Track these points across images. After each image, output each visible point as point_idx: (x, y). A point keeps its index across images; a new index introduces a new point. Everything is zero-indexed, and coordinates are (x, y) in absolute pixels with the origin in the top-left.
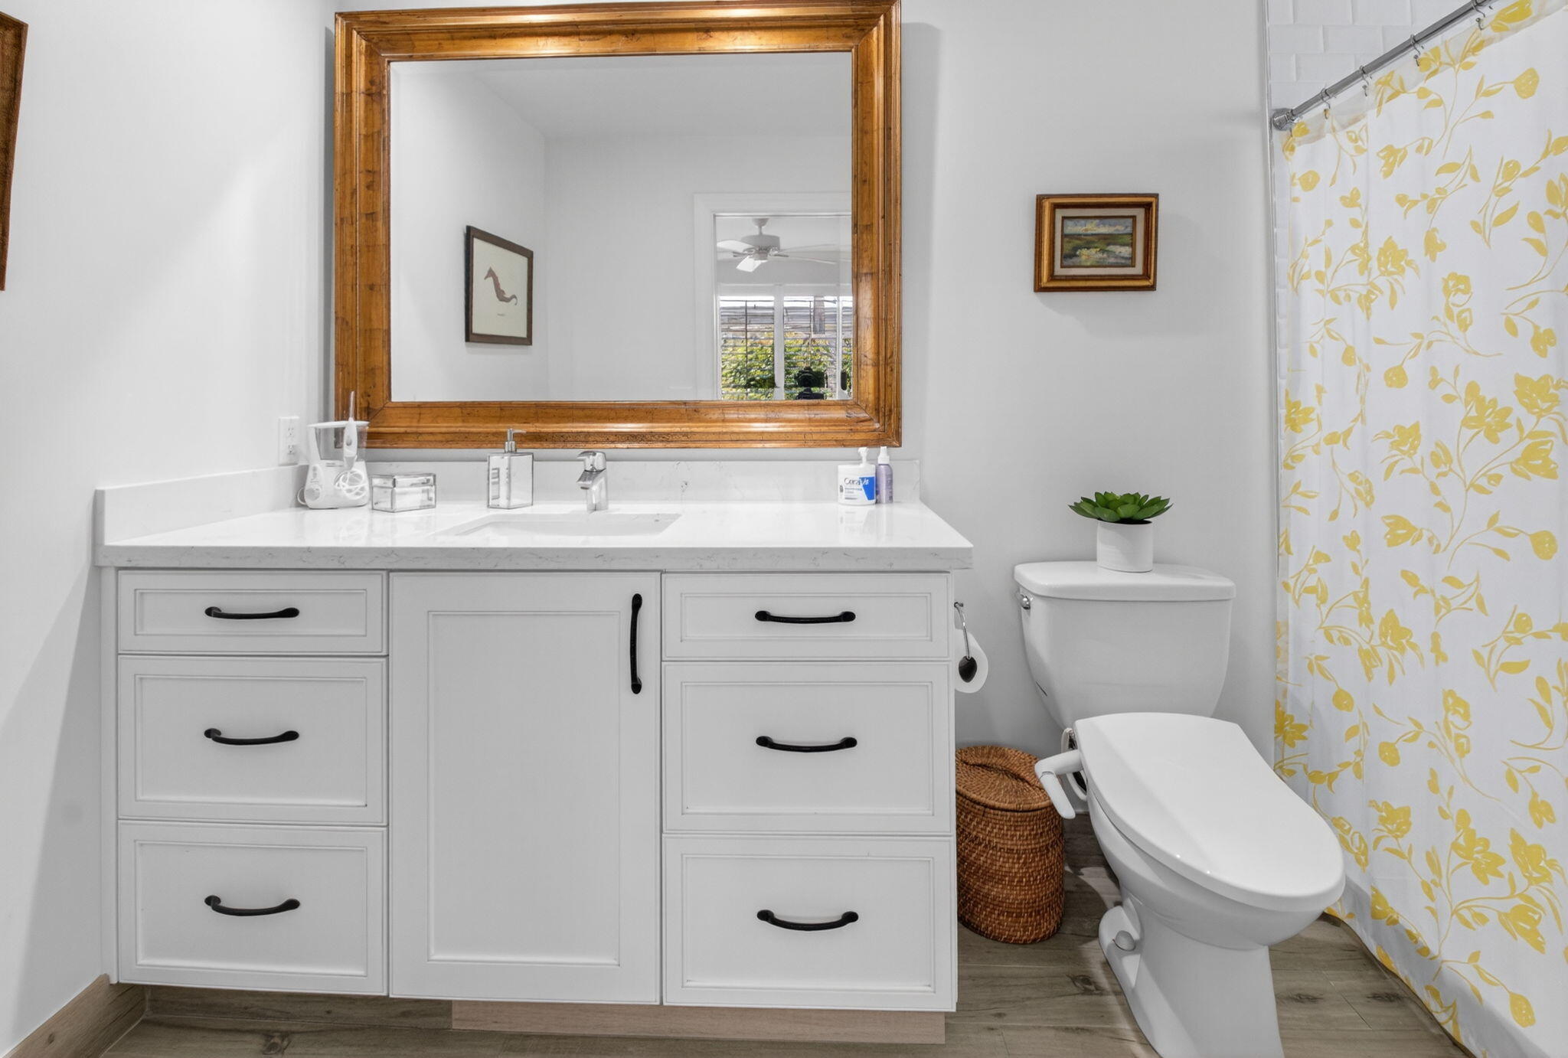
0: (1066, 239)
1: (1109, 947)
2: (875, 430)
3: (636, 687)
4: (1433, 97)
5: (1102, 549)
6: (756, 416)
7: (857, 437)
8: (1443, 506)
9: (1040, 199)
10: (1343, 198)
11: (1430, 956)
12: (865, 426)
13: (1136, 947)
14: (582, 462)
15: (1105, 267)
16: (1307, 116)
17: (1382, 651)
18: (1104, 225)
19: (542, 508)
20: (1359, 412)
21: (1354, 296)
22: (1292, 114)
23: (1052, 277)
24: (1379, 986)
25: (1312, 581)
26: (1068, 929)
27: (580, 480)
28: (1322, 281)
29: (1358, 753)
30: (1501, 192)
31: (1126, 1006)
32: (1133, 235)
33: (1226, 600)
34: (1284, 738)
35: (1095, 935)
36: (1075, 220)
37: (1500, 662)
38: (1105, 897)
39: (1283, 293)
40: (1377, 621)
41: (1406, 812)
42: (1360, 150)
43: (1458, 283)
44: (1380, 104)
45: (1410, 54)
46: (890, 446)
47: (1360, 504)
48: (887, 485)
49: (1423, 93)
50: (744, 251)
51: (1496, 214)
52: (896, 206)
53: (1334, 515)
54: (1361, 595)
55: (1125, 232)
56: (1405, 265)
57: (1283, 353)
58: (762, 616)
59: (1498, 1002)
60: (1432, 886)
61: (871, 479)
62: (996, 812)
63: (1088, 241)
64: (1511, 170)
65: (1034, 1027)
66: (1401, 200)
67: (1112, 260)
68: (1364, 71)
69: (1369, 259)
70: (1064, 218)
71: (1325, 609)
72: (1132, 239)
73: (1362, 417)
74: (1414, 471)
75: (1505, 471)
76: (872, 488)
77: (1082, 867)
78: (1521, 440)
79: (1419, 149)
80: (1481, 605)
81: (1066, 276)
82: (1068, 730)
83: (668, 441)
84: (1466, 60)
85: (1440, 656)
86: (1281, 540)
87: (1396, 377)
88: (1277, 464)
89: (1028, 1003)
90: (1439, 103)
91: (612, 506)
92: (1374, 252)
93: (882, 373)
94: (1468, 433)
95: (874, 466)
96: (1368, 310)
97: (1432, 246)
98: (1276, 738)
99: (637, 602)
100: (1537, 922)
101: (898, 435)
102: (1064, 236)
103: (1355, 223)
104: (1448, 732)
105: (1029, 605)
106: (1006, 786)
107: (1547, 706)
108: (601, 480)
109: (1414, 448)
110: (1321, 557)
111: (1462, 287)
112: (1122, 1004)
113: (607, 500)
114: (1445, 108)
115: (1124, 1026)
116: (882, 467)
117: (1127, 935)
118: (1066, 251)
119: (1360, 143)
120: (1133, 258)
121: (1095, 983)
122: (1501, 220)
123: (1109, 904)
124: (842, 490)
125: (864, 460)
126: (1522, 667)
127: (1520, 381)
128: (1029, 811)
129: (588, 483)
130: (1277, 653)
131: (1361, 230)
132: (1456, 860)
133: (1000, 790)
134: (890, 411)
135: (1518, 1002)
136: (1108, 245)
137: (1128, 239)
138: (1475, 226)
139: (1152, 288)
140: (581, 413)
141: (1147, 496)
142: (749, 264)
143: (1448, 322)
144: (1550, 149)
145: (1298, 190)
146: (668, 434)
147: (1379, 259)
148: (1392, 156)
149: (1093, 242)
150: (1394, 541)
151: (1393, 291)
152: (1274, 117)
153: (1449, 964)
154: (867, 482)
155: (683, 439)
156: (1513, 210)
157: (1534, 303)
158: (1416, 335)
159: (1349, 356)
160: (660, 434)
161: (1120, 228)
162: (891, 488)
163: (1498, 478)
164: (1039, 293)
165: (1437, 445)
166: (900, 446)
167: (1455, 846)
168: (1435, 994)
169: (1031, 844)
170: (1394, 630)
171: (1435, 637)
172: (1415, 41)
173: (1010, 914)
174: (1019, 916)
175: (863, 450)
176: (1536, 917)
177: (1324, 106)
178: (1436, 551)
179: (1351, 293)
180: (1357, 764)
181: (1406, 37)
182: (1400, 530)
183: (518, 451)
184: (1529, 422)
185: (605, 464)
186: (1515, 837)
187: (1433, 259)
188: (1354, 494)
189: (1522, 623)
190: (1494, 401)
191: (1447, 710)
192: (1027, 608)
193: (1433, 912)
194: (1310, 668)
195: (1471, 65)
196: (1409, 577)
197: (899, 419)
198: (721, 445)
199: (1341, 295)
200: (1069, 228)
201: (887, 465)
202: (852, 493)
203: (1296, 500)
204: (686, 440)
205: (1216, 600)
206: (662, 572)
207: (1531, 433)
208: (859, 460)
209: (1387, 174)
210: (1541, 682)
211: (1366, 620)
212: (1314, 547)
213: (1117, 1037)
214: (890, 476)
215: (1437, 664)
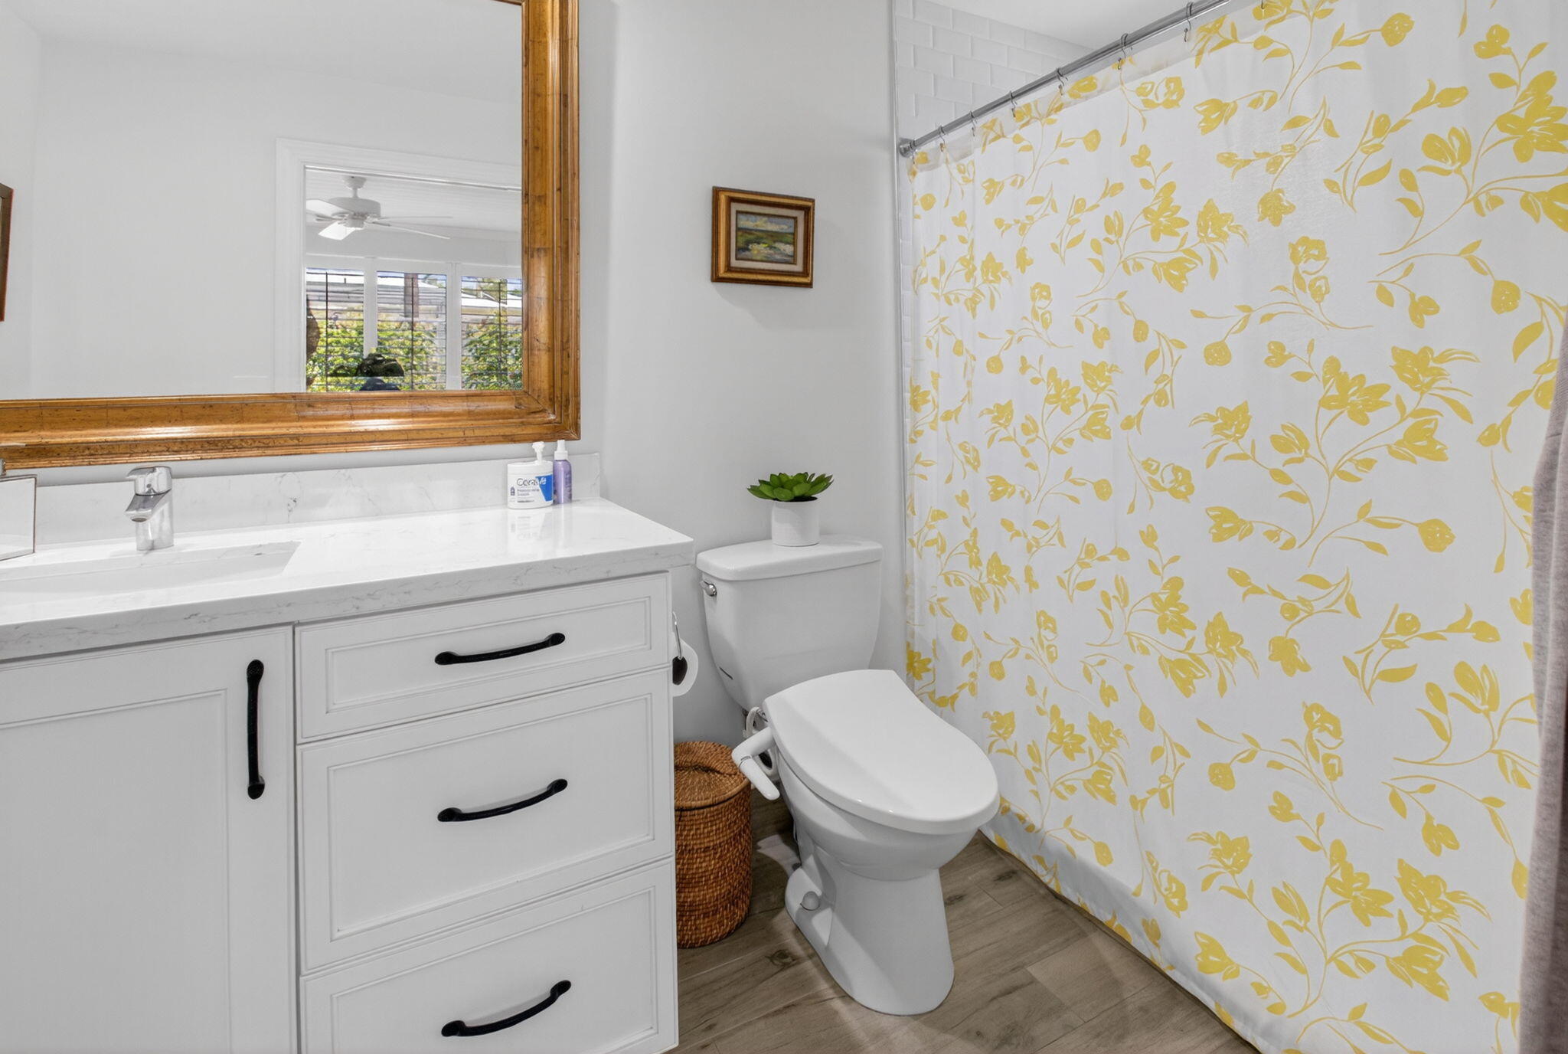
0: (740, 233)
1: (798, 913)
2: (550, 422)
3: (256, 789)
4: (1025, 143)
5: (776, 526)
6: (398, 411)
7: (529, 430)
8: (1032, 466)
9: (717, 192)
10: (954, 219)
11: (1036, 830)
12: (538, 418)
13: (822, 903)
14: (133, 483)
15: (772, 262)
16: (925, 148)
17: (989, 587)
18: (771, 222)
19: (50, 556)
20: (966, 393)
21: (962, 299)
22: (914, 145)
23: (729, 268)
24: (1000, 868)
25: (932, 535)
26: (757, 909)
27: (128, 509)
28: (937, 287)
29: (973, 675)
30: (1072, 222)
31: (822, 966)
32: (794, 234)
33: (876, 561)
34: (914, 673)
35: (782, 902)
36: (748, 215)
37: (1077, 582)
38: (783, 863)
39: (907, 294)
40: (985, 563)
41: (1011, 716)
42: (967, 181)
43: (1042, 290)
44: (985, 144)
45: (1008, 106)
46: (568, 439)
47: (969, 468)
48: (566, 483)
49: (1018, 139)
50: (334, 215)
51: (1070, 238)
52: (573, 180)
53: (949, 479)
54: (971, 543)
55: (787, 231)
56: (1001, 275)
57: (907, 345)
58: (446, 659)
59: (1086, 853)
60: (1033, 772)
61: (548, 478)
62: (693, 812)
63: (759, 237)
64: (1079, 206)
65: (745, 1025)
66: (999, 223)
67: (778, 257)
68: (972, 117)
69: (975, 269)
70: (738, 212)
71: (944, 557)
72: (794, 239)
73: (968, 398)
74: (1009, 439)
75: (1076, 435)
76: (550, 488)
77: (759, 840)
78: (1087, 411)
79: (1014, 183)
80: (1061, 539)
81: (741, 268)
82: (754, 709)
83: (268, 447)
84: (1050, 117)
85: (1033, 585)
86: (908, 504)
87: (995, 365)
88: (903, 439)
89: (733, 1002)
90: (1029, 148)
91: (178, 542)
92: (978, 264)
93: (557, 360)
94: (1049, 407)
95: (550, 463)
96: (974, 310)
97: (1023, 261)
98: (908, 674)
99: (255, 671)
100: (1110, 781)
101: (576, 427)
102: (738, 229)
103: (963, 240)
104: (1042, 646)
105: (716, 592)
106: (699, 782)
107: (1109, 612)
108: (163, 507)
109: (1009, 420)
110: (940, 515)
111: (1045, 294)
112: (817, 965)
113: (172, 532)
114: (1034, 153)
115: (823, 986)
116: (560, 463)
117: (811, 894)
118: (741, 245)
119: (966, 174)
120: (794, 256)
121: (790, 954)
122: (1073, 243)
123: (788, 869)
124: (513, 493)
125: (539, 456)
126: (1090, 584)
127: (1086, 366)
128: (724, 801)
129: (142, 512)
130: (906, 600)
131: (966, 246)
132: (1052, 746)
133: (694, 788)
134: (568, 400)
135: (1102, 849)
136: (775, 242)
137: (790, 238)
138: (1054, 246)
139: (809, 285)
140: (122, 414)
141: (813, 475)
142: (337, 231)
143: (1034, 322)
144: (1107, 192)
145: (919, 210)
146: (268, 437)
147: (982, 270)
148: (993, 188)
149: (762, 238)
150: (996, 496)
151: (992, 297)
152: (900, 144)
153: (1051, 832)
154: (544, 481)
155: (291, 442)
156: (1080, 238)
157: (1093, 309)
158: (1010, 332)
159: (958, 349)
160: (253, 438)
161: (784, 227)
162: (570, 486)
163: (1071, 441)
164: (715, 284)
165: (1026, 417)
166: (579, 438)
167: (1051, 735)
168: (1040, 860)
169: (726, 835)
170: (998, 568)
171: (1028, 571)
172: (1013, 97)
173: (706, 915)
174: (715, 913)
175: (539, 446)
176: (1109, 777)
177: (940, 141)
178: (1027, 502)
179: (960, 297)
180: (972, 684)
181: (1005, 93)
182: (999, 488)
183: (9, 473)
184: (1091, 396)
185: (170, 484)
186: (1092, 718)
187: (1023, 271)
188: (964, 460)
189: (1090, 551)
190: (1067, 383)
191: (1040, 627)
192: (713, 595)
193: (1036, 794)
194: (932, 609)
195: (1054, 121)
196: (1006, 524)
197: (578, 410)
198: (349, 448)
199: (952, 297)
200: (742, 223)
201: (565, 460)
202: (528, 494)
203: (920, 469)
204: (298, 444)
205: (870, 562)
206: (294, 625)
207: (1092, 406)
208: (534, 456)
209: (988, 202)
210: (1104, 594)
211: (976, 563)
212: (931, 507)
213: (819, 1000)
214: (569, 473)
215: (1031, 591)
